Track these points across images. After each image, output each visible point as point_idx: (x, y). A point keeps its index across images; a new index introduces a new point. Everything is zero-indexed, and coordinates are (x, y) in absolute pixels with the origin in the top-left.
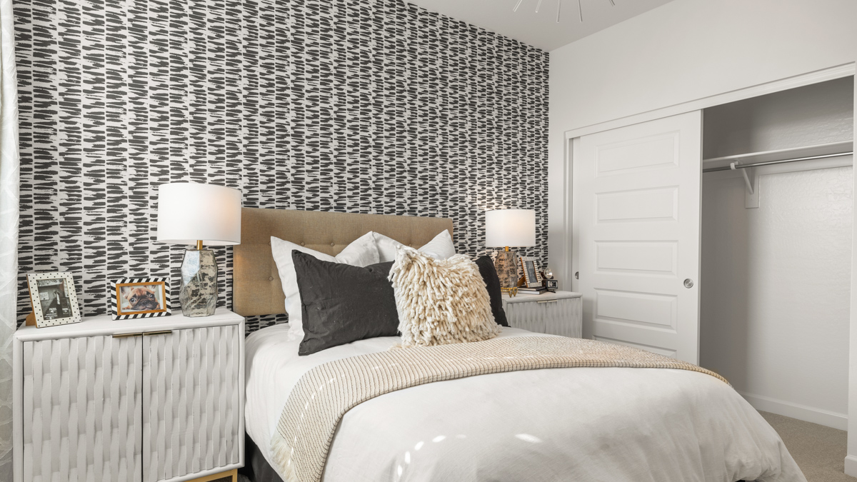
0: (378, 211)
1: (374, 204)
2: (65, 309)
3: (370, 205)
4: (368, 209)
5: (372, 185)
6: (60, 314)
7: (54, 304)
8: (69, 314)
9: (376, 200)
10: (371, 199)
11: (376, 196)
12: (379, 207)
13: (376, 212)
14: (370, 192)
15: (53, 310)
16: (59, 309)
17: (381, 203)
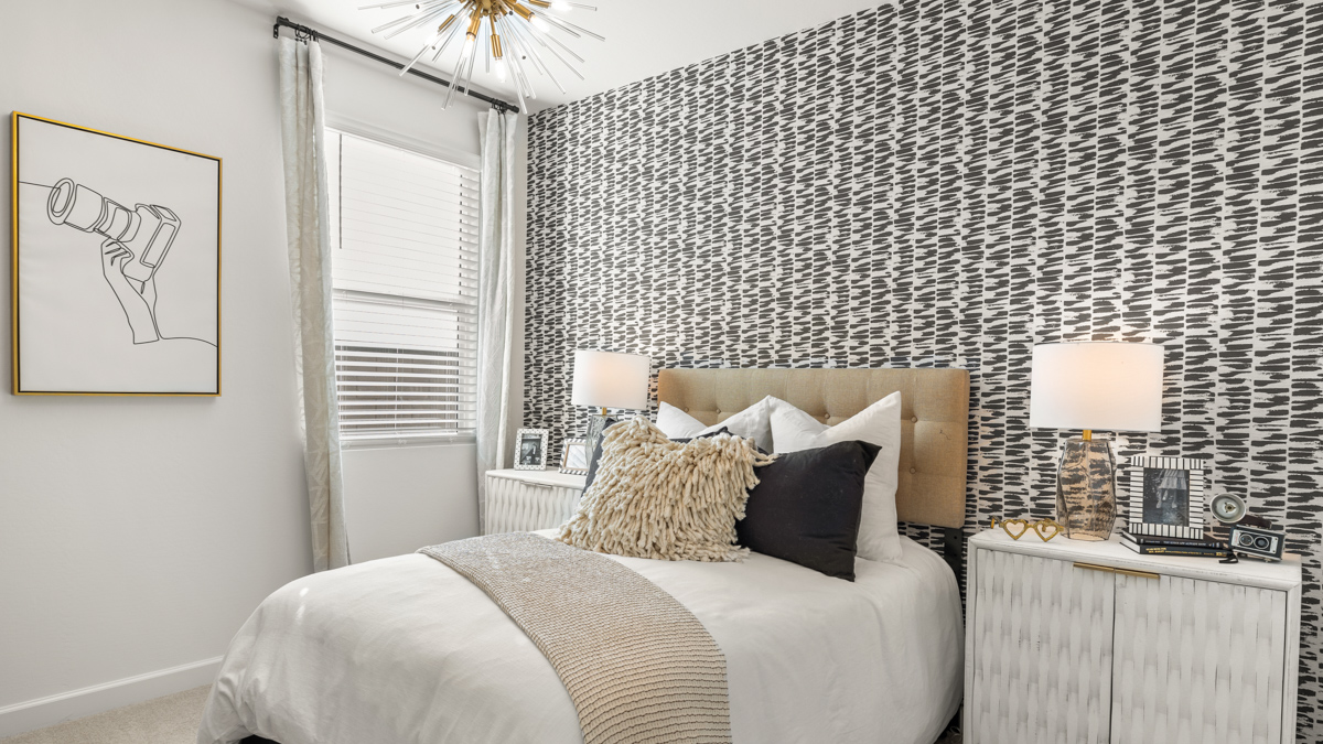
0: (838, 362)
1: (832, 352)
2: (537, 459)
3: (826, 354)
4: (823, 360)
5: (831, 323)
6: (533, 462)
7: (531, 453)
8: (539, 463)
9: (835, 346)
10: (827, 344)
11: (836, 339)
12: (840, 356)
13: (835, 364)
14: (827, 334)
15: (529, 458)
16: (533, 457)
17: (844, 350)
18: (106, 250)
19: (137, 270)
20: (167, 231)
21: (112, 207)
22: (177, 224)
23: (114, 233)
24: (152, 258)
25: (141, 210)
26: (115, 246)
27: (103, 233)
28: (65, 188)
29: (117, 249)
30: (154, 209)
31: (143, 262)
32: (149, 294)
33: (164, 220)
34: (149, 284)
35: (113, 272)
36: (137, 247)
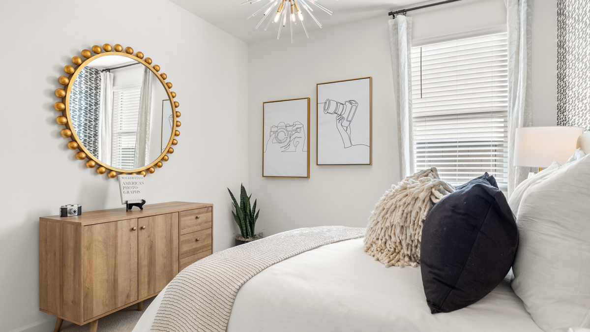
18: (338, 118)
19: (345, 123)
20: (354, 108)
21: (339, 104)
22: (357, 105)
23: (339, 113)
24: (349, 119)
25: (347, 103)
26: (340, 117)
27: (336, 113)
28: (327, 102)
29: (340, 118)
30: (350, 102)
31: (347, 120)
32: (348, 131)
33: (353, 105)
34: (349, 127)
35: (339, 125)
36: (345, 116)
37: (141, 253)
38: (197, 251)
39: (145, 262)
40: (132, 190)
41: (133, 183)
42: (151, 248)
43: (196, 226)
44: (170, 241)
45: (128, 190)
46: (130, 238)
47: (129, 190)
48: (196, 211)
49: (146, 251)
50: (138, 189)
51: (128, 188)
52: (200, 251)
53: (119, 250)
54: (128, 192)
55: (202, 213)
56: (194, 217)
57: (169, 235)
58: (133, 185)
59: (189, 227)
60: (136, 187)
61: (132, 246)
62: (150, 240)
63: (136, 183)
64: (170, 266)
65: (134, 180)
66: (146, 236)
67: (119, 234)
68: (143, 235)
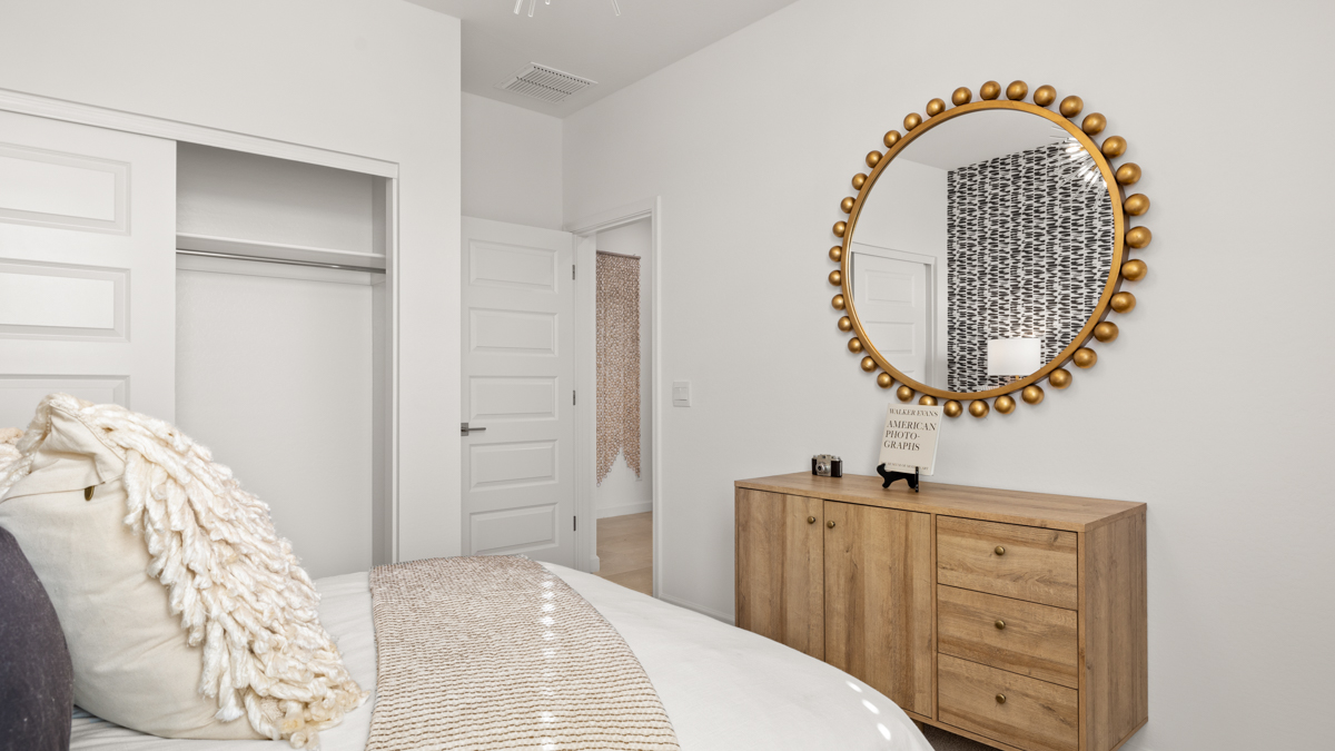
37: (831, 580)
38: (1004, 661)
39: (839, 605)
40: (903, 440)
41: (910, 426)
42: (854, 579)
43: (999, 576)
44: (904, 588)
45: (893, 439)
46: (807, 536)
47: (897, 440)
48: (1000, 530)
49: (842, 582)
50: (916, 441)
51: (897, 434)
52: (1015, 668)
53: (788, 553)
54: (893, 445)
55: (1025, 543)
56: (988, 546)
57: (902, 568)
58: (909, 430)
59: (969, 570)
60: (914, 436)
61: (812, 557)
62: (851, 560)
63: (916, 425)
64: (904, 652)
65: (913, 419)
66: (842, 547)
67: (789, 521)
68: (836, 542)
